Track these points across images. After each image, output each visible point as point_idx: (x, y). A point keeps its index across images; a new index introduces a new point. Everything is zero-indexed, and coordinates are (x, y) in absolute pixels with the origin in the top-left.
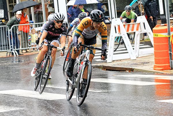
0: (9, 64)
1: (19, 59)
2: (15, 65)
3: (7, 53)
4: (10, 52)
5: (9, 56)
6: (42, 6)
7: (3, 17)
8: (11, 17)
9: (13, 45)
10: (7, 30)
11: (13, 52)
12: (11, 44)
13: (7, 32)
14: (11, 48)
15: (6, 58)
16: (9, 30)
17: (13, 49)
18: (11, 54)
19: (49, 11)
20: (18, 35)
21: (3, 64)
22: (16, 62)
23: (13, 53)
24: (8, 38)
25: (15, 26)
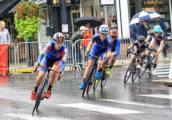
0: (73, 78)
1: (81, 73)
2: (78, 79)
3: (71, 67)
4: (73, 66)
5: (72, 70)
6: (105, 22)
7: (67, 31)
8: (74, 32)
9: (76, 60)
10: (71, 44)
11: (76, 66)
12: (74, 59)
13: (71, 46)
14: (75, 63)
15: (69, 72)
16: (73, 45)
17: (76, 64)
18: (74, 68)
19: (112, 26)
20: (81, 50)
21: (66, 78)
22: (79, 76)
23: (76, 68)
24: (71, 52)
25: (79, 41)
